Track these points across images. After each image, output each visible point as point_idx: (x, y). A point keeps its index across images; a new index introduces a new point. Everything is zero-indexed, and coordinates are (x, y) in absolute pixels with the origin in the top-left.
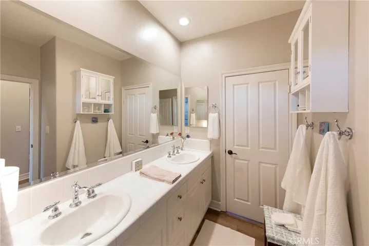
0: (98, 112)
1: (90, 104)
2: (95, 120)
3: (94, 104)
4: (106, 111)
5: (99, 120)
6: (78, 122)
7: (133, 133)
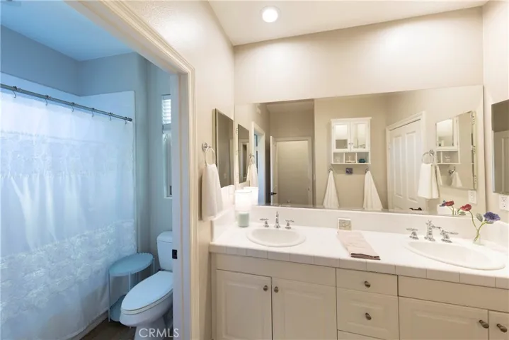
0: (352, 162)
1: (341, 154)
2: (349, 171)
3: (346, 153)
4: (361, 161)
5: (354, 171)
6: (331, 172)
7: (402, 194)
